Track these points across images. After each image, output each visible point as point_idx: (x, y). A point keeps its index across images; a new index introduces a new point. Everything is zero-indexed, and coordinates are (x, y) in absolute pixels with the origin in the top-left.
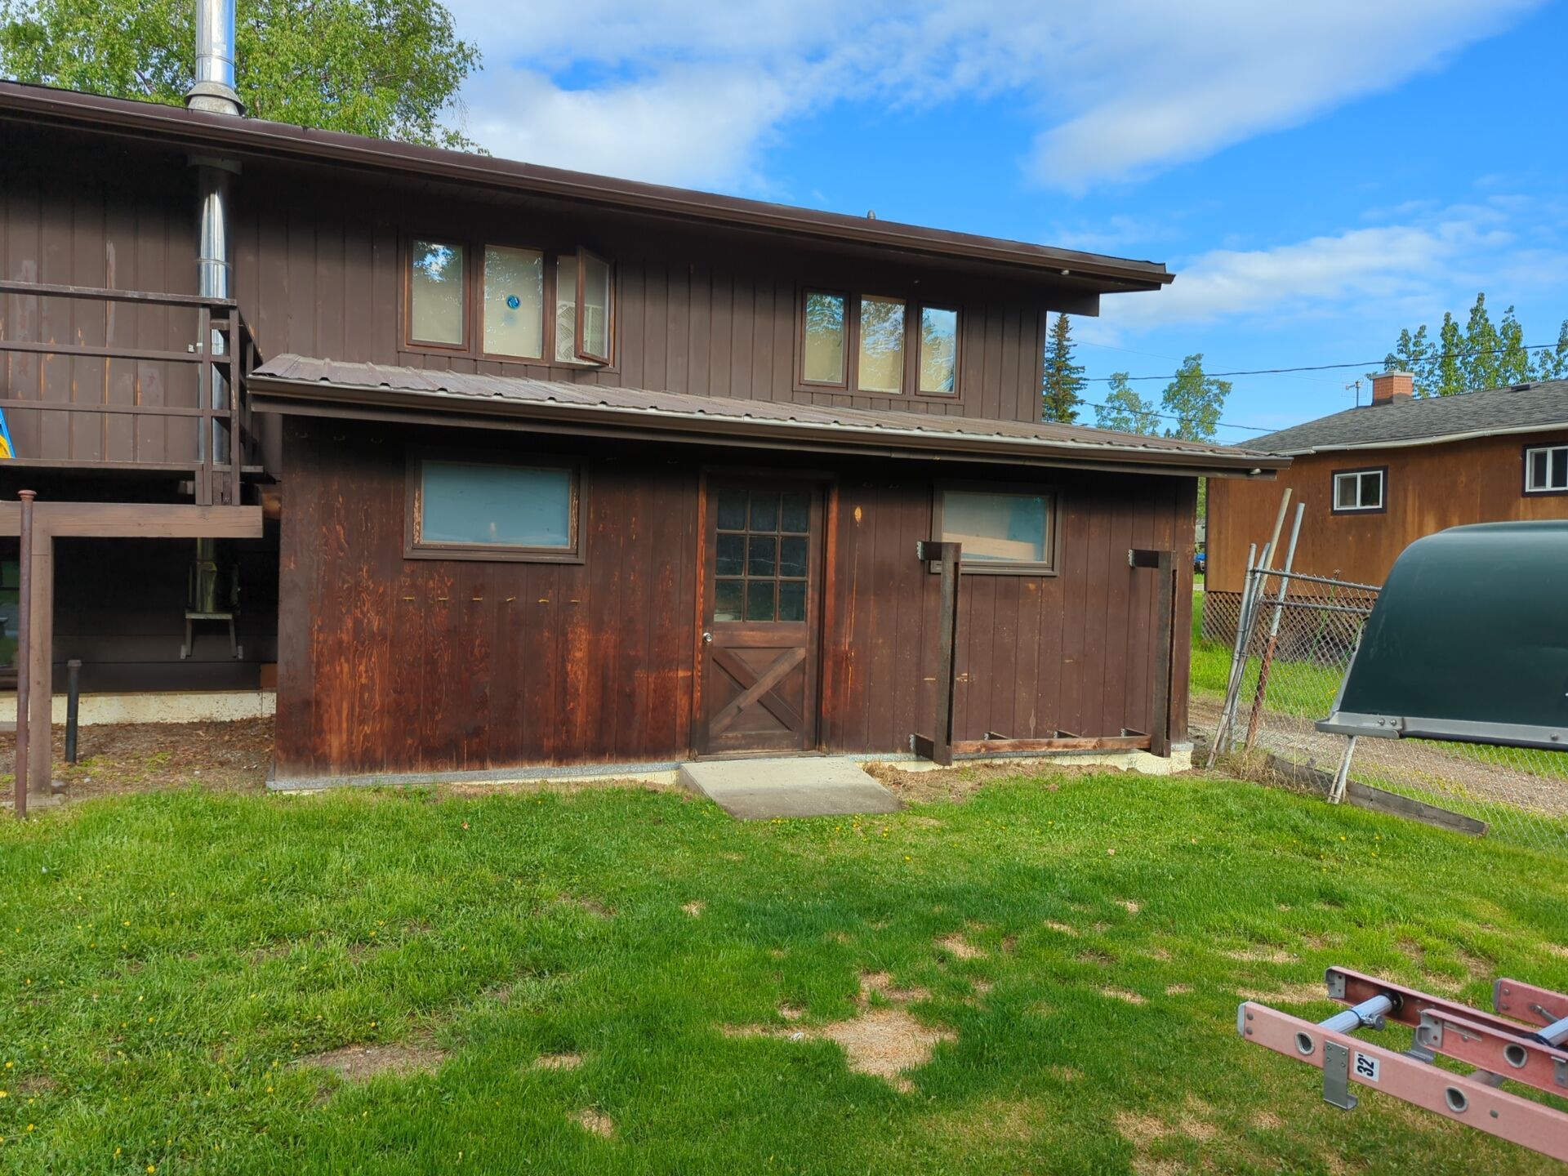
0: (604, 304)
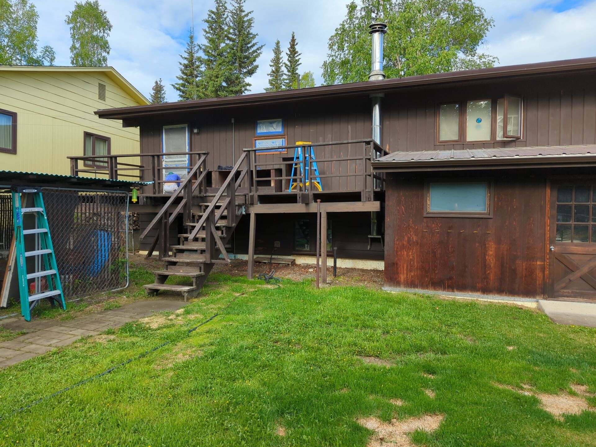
0: (518, 114)
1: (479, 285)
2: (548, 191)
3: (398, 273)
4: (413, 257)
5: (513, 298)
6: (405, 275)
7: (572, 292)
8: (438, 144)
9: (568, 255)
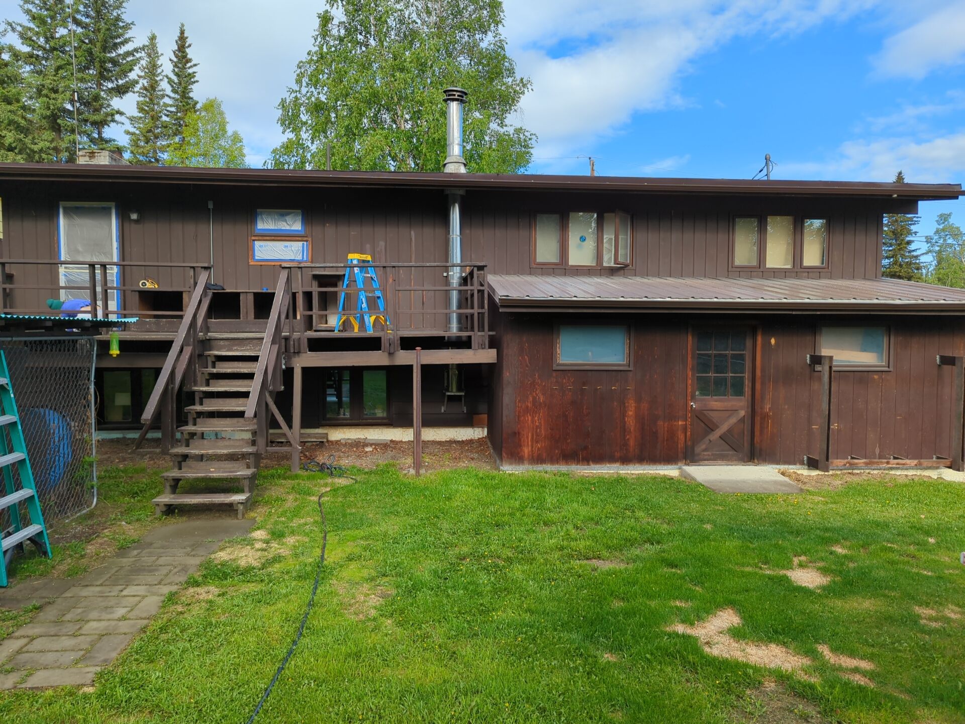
0: (627, 235)
1: (617, 455)
2: (690, 338)
3: (520, 446)
4: (540, 423)
5: (655, 467)
6: (530, 448)
7: (712, 455)
8: (535, 266)
9: (708, 412)
